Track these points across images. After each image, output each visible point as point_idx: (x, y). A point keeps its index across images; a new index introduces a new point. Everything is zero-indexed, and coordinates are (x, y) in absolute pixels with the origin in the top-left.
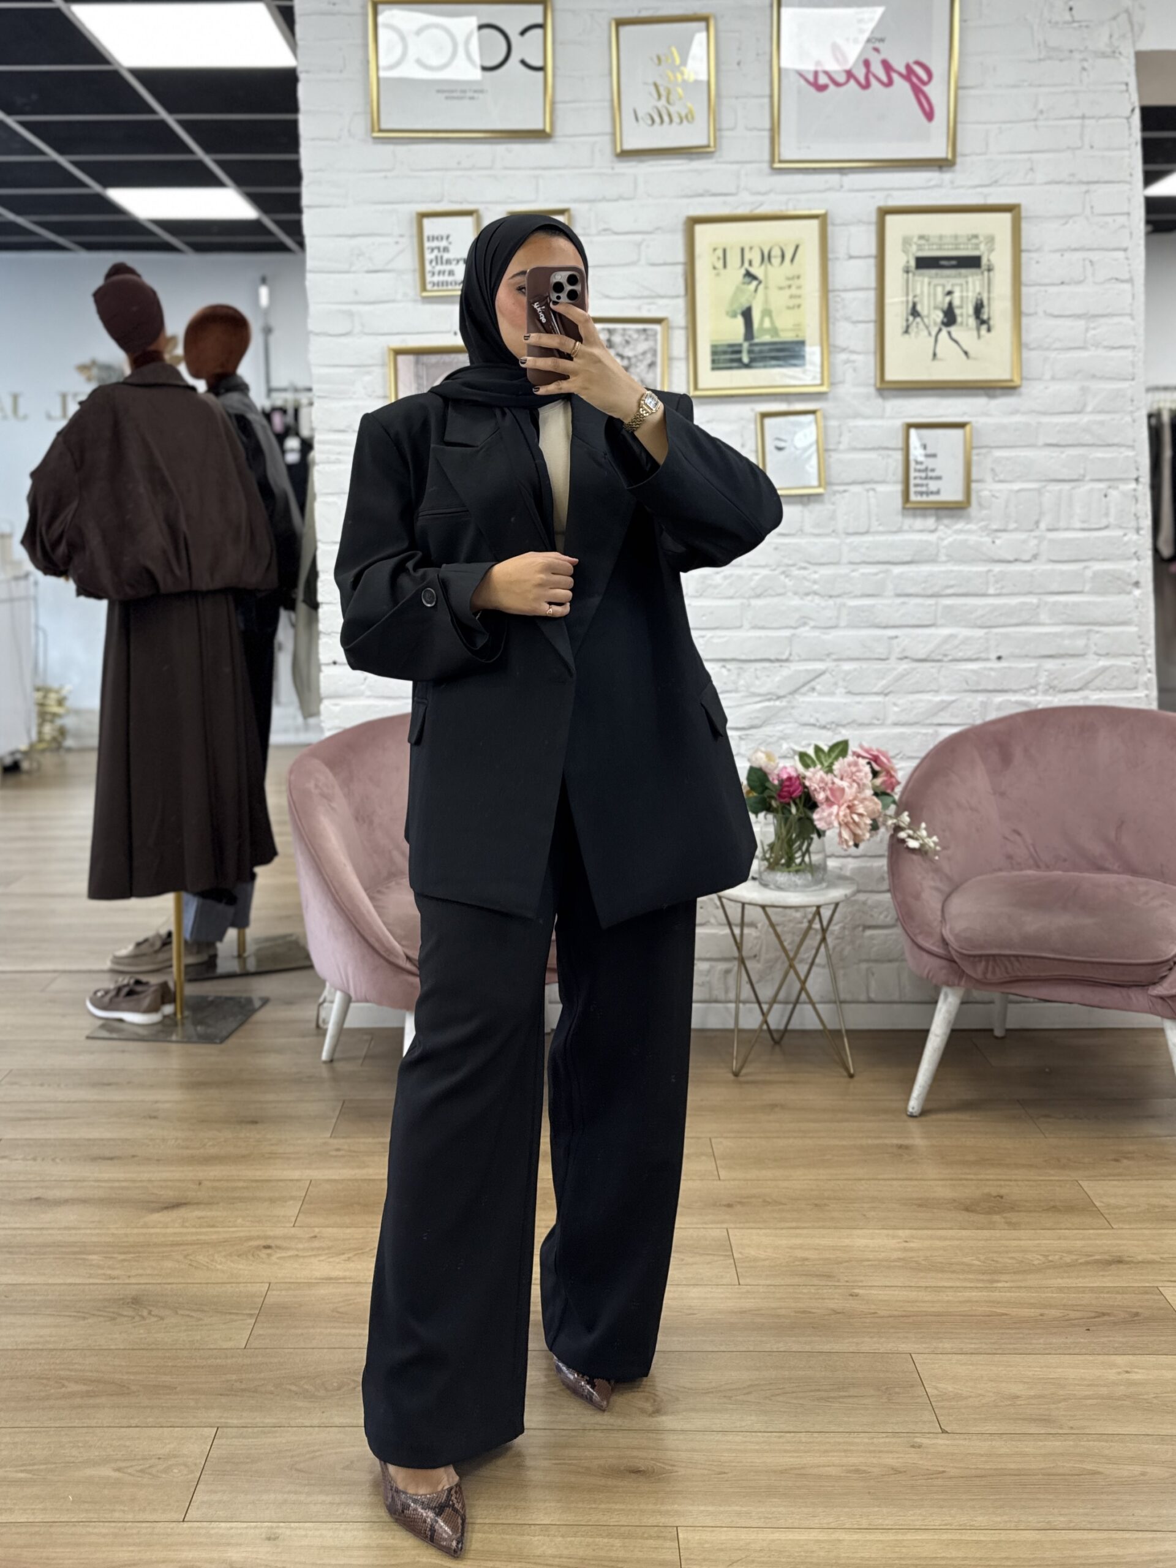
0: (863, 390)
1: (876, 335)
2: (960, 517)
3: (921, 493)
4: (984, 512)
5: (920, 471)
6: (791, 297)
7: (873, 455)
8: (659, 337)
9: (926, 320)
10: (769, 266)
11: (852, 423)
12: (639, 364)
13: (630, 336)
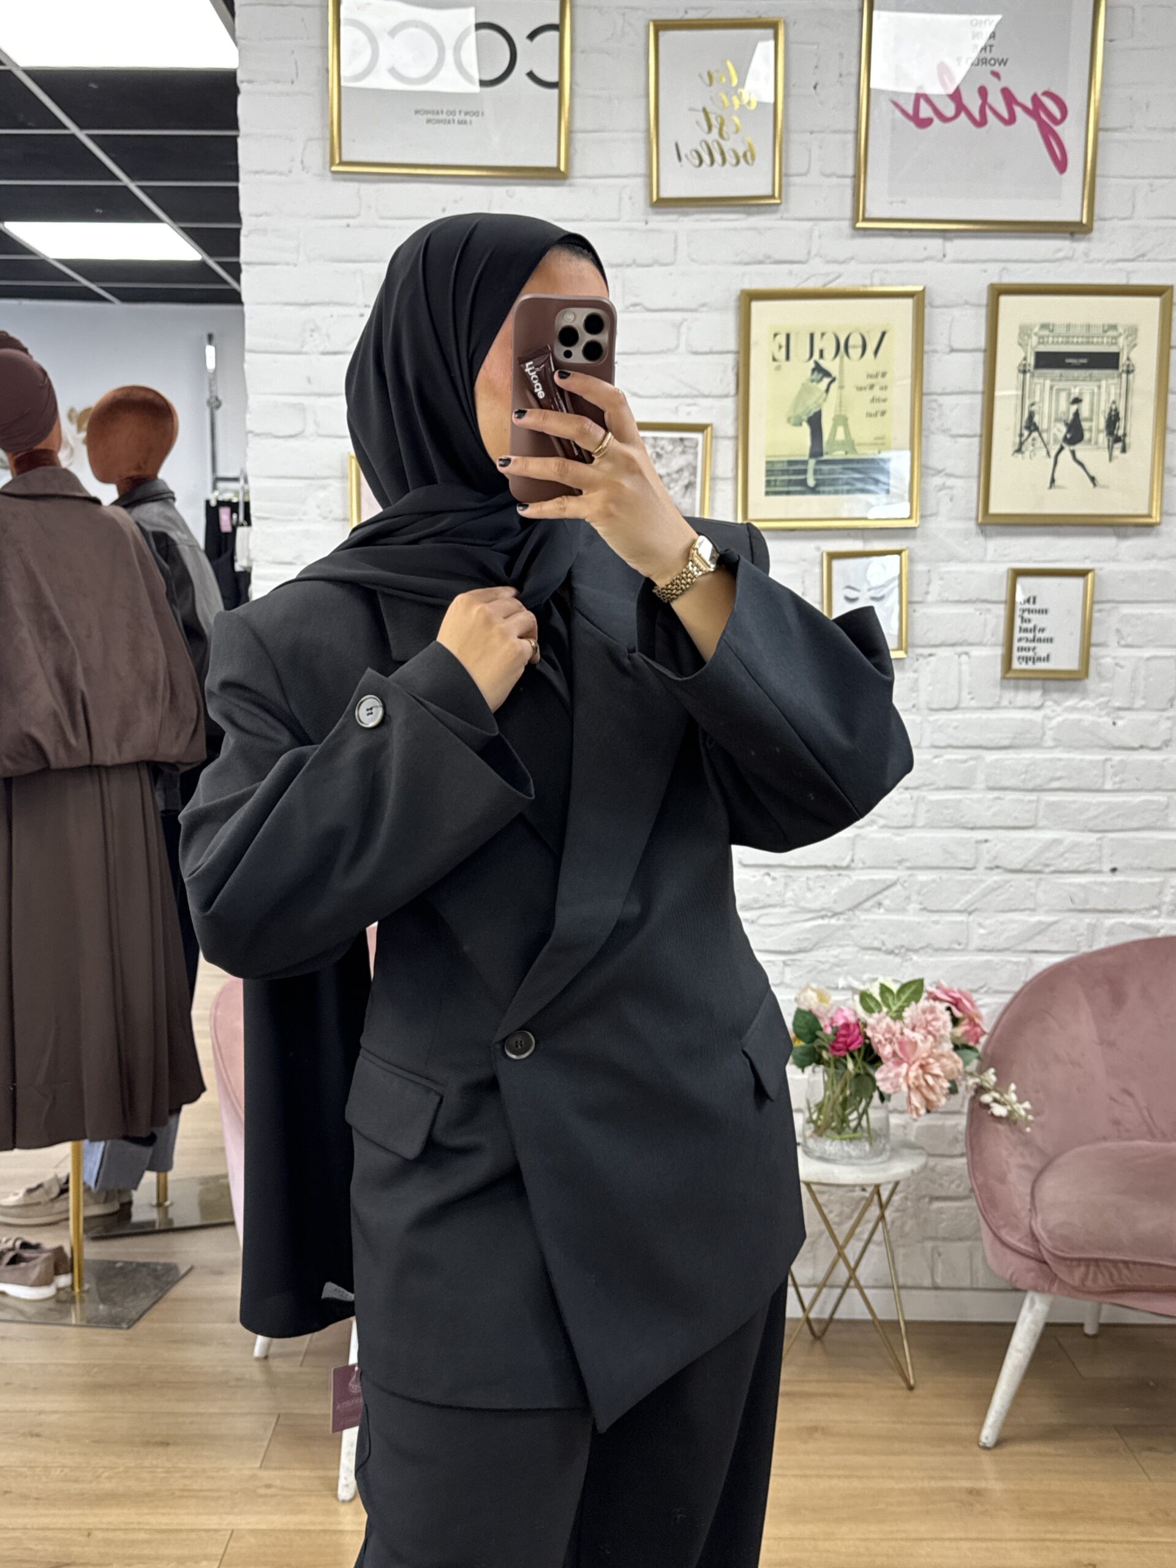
0: (961, 525)
1: (980, 454)
2: (1073, 691)
3: (1027, 660)
4: (1104, 685)
5: (1026, 630)
6: (873, 400)
7: (969, 609)
8: (700, 449)
9: (1045, 436)
10: (846, 358)
11: (944, 568)
12: (672, 485)
13: (662, 448)
